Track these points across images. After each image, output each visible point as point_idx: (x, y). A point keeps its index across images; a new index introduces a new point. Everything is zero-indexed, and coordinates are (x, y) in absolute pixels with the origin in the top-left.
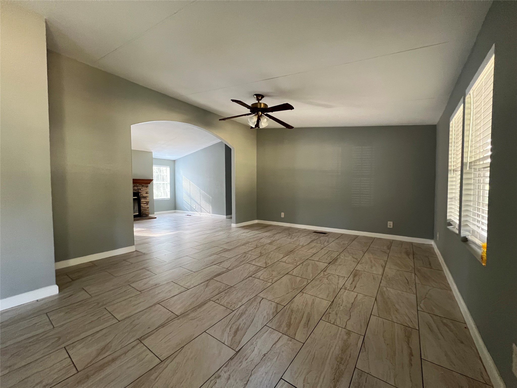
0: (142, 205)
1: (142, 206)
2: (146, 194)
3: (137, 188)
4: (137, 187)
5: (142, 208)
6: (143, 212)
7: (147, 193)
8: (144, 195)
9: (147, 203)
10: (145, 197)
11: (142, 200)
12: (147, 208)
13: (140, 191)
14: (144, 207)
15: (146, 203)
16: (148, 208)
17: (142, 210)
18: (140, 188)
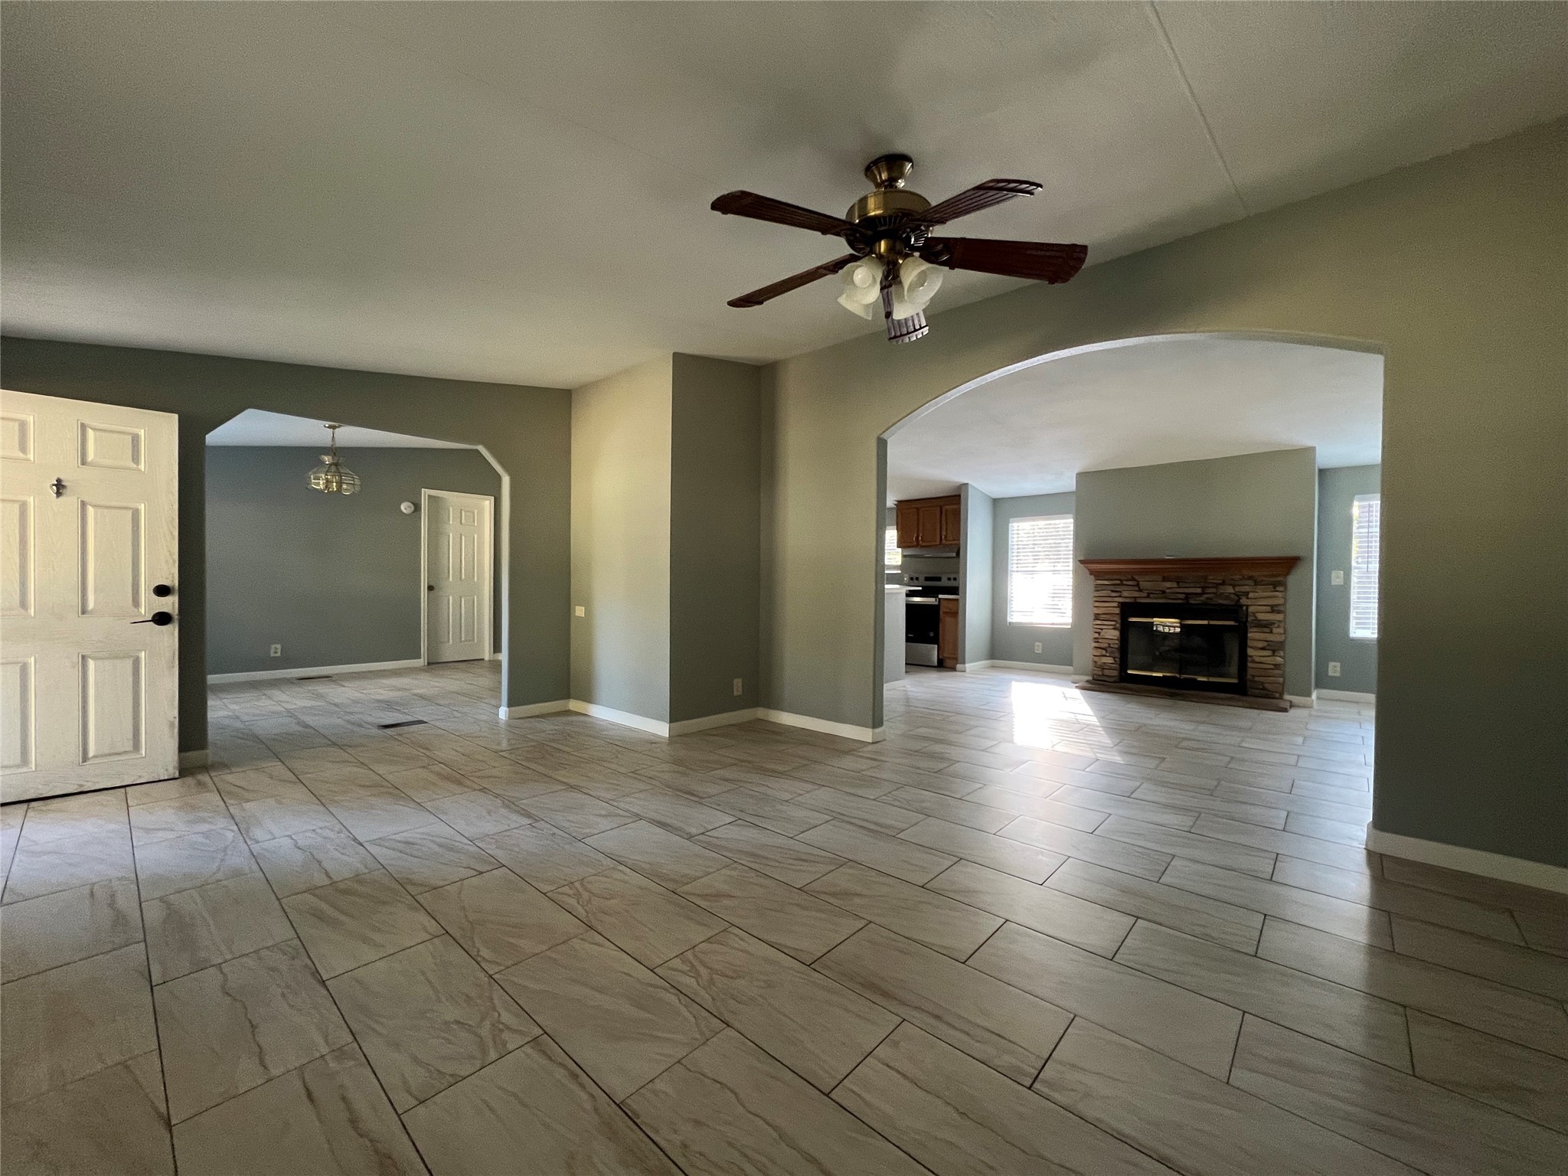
0: (1250, 652)
1: (1251, 656)
2: (1273, 611)
3: (1233, 591)
4: (1234, 586)
5: (1249, 665)
6: (1257, 679)
7: (1274, 609)
8: (1261, 616)
9: (1275, 648)
10: (1267, 626)
11: (1253, 634)
12: (1271, 667)
13: (1244, 601)
14: (1257, 659)
15: (1268, 645)
16: (1277, 666)
17: (1250, 672)
18: (1246, 589)
